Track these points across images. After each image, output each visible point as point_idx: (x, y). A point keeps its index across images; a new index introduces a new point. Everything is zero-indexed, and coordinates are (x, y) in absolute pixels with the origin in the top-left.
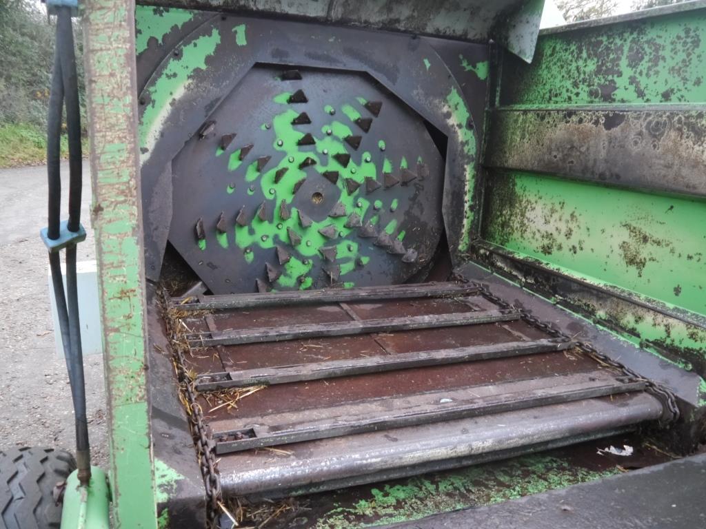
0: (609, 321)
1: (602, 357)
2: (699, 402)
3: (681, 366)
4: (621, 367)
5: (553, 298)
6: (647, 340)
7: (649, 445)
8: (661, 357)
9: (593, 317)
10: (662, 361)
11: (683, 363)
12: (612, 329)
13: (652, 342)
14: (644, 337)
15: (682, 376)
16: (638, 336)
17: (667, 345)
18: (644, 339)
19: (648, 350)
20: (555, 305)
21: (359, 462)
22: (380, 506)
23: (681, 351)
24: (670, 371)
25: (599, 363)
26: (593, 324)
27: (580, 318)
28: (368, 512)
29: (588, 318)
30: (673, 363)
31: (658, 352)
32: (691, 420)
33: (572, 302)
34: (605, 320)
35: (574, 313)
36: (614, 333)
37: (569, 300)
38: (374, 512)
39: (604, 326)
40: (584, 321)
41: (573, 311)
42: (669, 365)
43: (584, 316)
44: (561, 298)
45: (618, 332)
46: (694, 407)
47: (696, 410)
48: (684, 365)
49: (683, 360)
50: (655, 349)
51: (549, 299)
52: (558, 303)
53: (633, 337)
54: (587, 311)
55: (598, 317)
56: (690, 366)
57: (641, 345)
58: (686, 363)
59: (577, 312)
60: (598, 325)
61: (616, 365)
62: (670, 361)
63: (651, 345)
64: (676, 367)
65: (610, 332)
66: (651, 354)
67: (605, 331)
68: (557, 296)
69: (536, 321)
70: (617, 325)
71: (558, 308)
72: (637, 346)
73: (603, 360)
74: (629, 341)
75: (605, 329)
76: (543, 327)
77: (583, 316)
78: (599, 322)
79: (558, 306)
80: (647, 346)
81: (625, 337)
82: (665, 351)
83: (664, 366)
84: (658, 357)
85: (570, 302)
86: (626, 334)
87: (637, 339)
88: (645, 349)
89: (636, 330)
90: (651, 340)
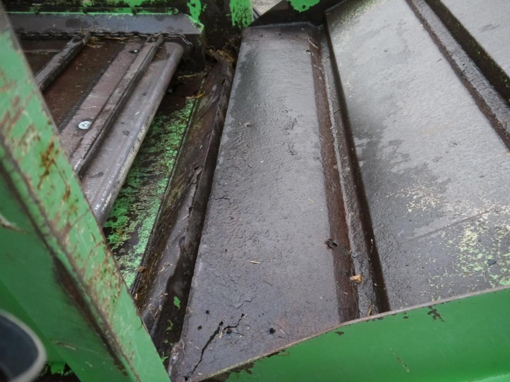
0: (97, 5)
1: (117, 35)
2: (199, 31)
3: (170, 13)
4: (136, 34)
5: (31, 8)
6: (136, 6)
7: (181, 77)
8: (152, 14)
9: (81, 8)
10: (156, 16)
11: (170, 10)
12: (103, 11)
13: (141, 6)
14: (132, 4)
15: (176, 20)
16: (127, 6)
17: (153, 3)
18: (133, 7)
19: (140, 13)
20: (37, 14)
21: (103, 209)
22: (124, 228)
23: (165, 3)
24: (166, 20)
25: (118, 40)
26: (84, 14)
27: (69, 15)
28: (125, 238)
29: (77, 11)
30: (163, 14)
31: (149, 11)
32: (200, 45)
33: (53, 4)
34: (93, 6)
35: (61, 13)
36: (107, 13)
37: (49, 3)
38: (127, 234)
39: (95, 11)
40: (75, 15)
41: (59, 11)
42: (162, 16)
43: (73, 11)
44: (39, 5)
45: (109, 11)
46: (198, 35)
47: (200, 36)
48: (171, 12)
49: (170, 8)
50: (146, 10)
51: (28, 11)
52: (40, 11)
53: (124, 8)
54: (73, 5)
55: (86, 6)
56: (177, 10)
57: (134, 12)
58: (173, 10)
59: (63, 10)
60: (89, 13)
61: (132, 34)
62: (160, 14)
63: (141, 8)
64: (168, 16)
65: (103, 13)
66: (145, 16)
67: (98, 15)
68: (34, 4)
69: (38, 33)
70: (105, 5)
71: (42, 16)
72: (131, 14)
73: (118, 36)
74: (122, 14)
75: (97, 13)
76: (47, 37)
77: (71, 11)
78: (88, 9)
79: (42, 13)
80: (139, 11)
81: (118, 12)
82: (154, 8)
83: (160, 19)
84: (151, 15)
85: (51, 5)
86: (117, 9)
87: (128, 9)
88: (138, 14)
89: (123, 2)
90: (139, 4)
